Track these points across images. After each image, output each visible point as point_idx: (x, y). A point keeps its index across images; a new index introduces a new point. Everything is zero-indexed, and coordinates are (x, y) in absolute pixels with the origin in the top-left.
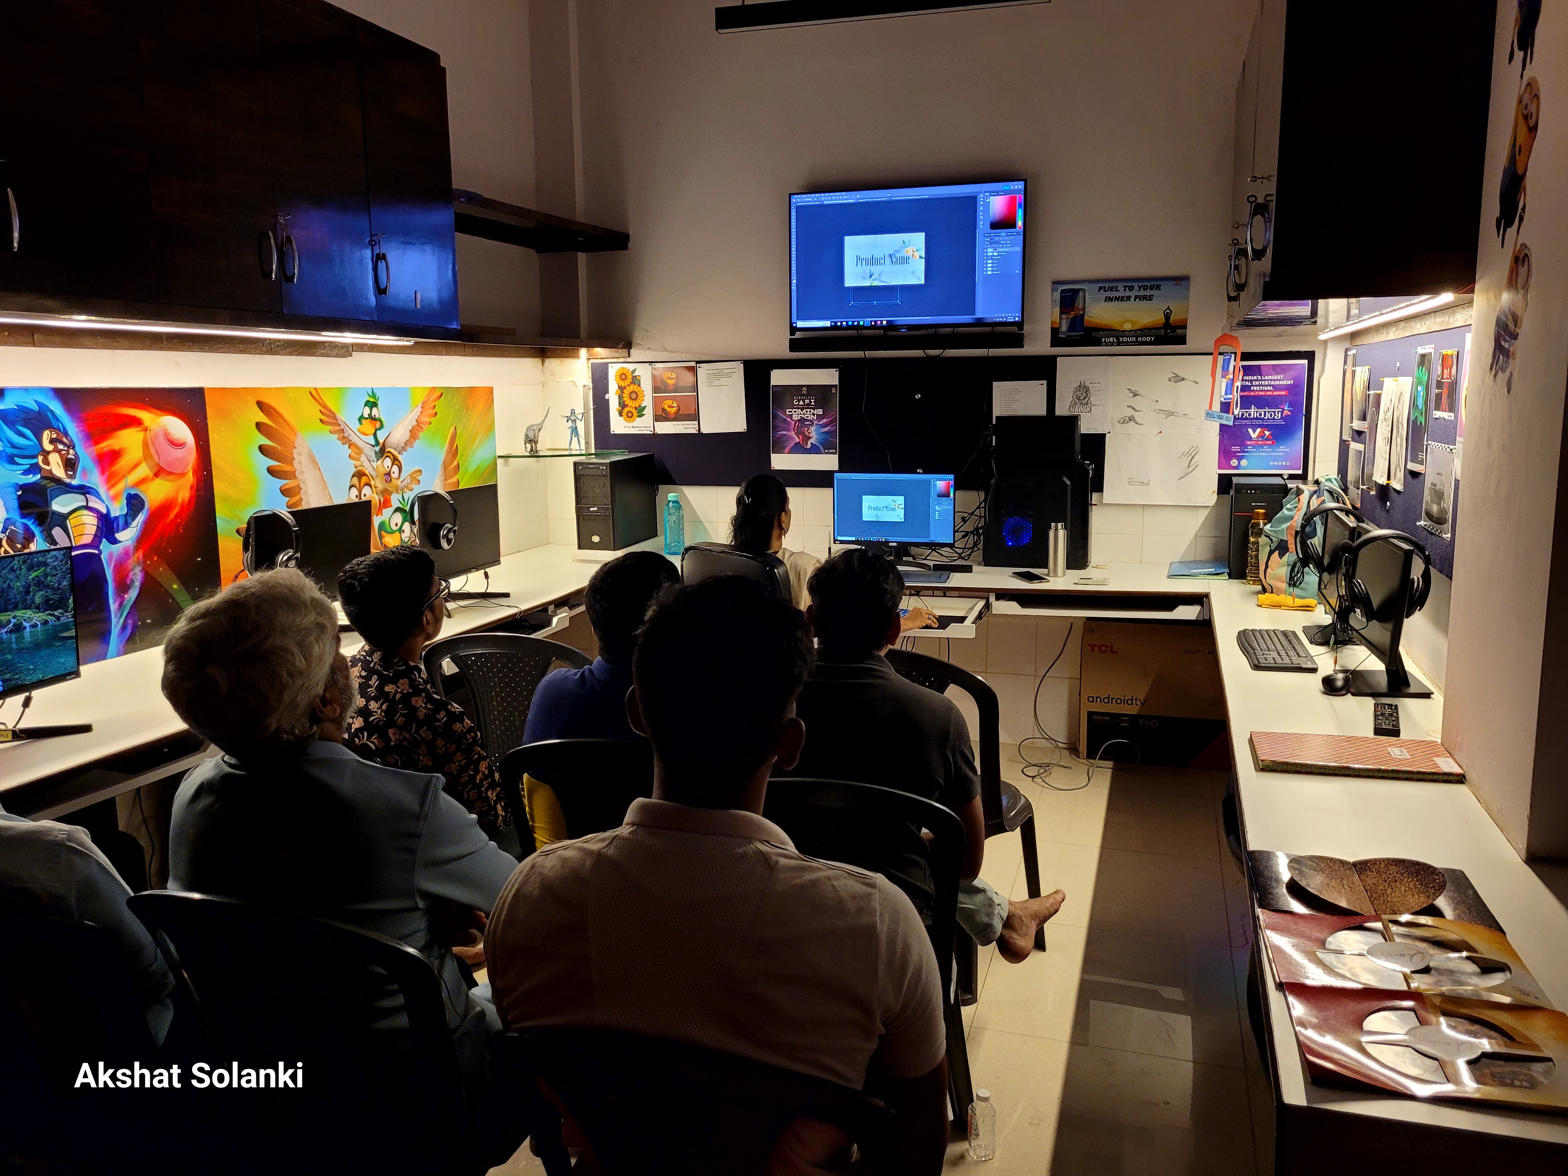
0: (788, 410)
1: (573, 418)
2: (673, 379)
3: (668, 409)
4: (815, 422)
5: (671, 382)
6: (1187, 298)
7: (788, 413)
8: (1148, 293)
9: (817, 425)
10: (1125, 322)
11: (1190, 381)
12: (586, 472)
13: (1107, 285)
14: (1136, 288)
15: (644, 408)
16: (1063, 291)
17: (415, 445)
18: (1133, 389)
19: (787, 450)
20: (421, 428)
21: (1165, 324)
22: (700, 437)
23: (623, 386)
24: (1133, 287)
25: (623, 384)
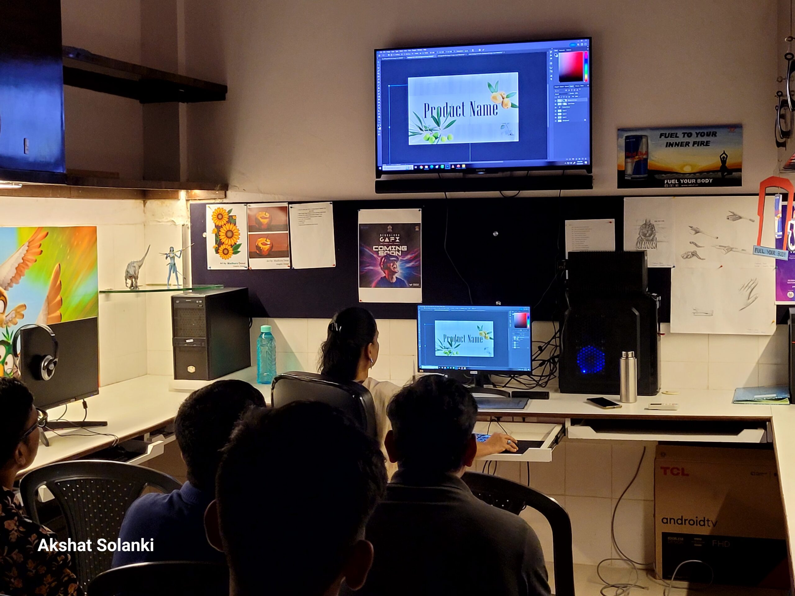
0: (374, 247)
1: (172, 255)
2: (266, 218)
3: (262, 246)
4: (400, 258)
5: (265, 221)
6: (740, 143)
7: (374, 250)
8: (705, 139)
9: (401, 260)
10: (684, 166)
11: (746, 218)
12: (183, 306)
13: (667, 132)
14: (694, 135)
15: (240, 245)
16: (627, 138)
17: (20, 281)
18: (695, 227)
19: (373, 284)
20: (27, 265)
21: (721, 167)
22: (292, 272)
23: (220, 225)
24: (691, 134)
25: (220, 223)
